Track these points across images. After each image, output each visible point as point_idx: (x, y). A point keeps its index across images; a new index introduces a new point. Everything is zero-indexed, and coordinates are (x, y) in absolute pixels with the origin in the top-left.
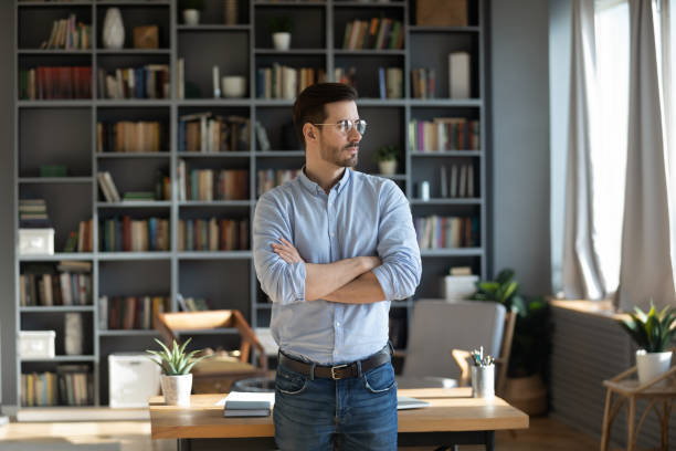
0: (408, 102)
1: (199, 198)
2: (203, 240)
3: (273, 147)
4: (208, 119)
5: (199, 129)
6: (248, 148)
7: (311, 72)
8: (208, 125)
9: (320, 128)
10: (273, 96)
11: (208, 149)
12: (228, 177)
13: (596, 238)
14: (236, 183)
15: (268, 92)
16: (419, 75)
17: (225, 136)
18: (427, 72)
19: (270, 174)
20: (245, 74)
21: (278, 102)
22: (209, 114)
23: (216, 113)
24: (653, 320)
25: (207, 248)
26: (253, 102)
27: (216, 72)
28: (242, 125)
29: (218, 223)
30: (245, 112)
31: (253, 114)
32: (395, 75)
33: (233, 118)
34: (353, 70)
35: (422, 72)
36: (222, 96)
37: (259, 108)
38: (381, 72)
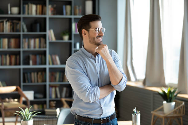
0: (73, 17)
1: (3, 48)
2: (4, 62)
3: (28, 31)
4: (6, 22)
5: (3, 25)
6: (20, 31)
7: (41, 6)
8: (6, 23)
9: (88, 31)
10: (28, 14)
11: (6, 31)
12: (13, 41)
13: (133, 61)
14: (15, 43)
15: (26, 13)
16: (76, 8)
17: (12, 27)
18: (79, 7)
19: (27, 40)
20: (19, 6)
21: (30, 16)
22: (6, 20)
23: (9, 19)
24: (170, 92)
25: (6, 64)
26: (22, 16)
27: (9, 5)
28: (18, 23)
29: (10, 56)
30: (19, 19)
31: (22, 20)
32: (68, 7)
33: (14, 21)
34: (55, 6)
35: (77, 7)
36: (11, 13)
37: (24, 18)
38: (64, 7)
